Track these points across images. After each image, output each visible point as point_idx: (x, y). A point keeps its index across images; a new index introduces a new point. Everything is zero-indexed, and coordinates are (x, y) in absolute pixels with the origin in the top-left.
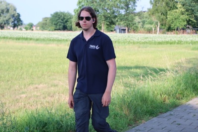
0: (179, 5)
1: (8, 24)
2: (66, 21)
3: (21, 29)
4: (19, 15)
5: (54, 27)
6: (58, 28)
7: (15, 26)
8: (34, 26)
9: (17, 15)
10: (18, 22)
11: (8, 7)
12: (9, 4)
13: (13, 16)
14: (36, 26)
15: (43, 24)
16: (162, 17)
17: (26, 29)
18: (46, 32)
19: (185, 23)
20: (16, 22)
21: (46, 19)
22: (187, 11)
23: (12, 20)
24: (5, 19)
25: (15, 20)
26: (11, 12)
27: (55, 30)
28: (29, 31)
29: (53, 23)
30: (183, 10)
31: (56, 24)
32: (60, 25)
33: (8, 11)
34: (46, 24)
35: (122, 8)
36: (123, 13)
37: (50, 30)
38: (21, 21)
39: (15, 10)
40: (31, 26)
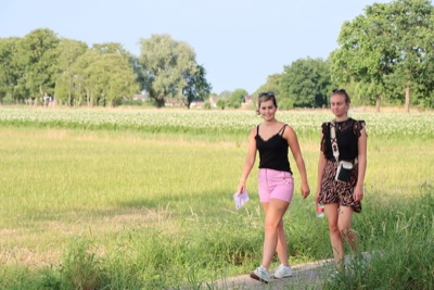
1: (175, 94)
2: (325, 84)
3: (208, 107)
4: (202, 71)
5: (291, 100)
6: (303, 100)
7: (191, 98)
8: (249, 98)
9: (195, 70)
10: (198, 87)
11: (175, 51)
12: (176, 45)
13: (187, 74)
14: (253, 98)
17: (222, 105)
20: (193, 88)
21: (275, 79)
23: (184, 83)
24: (167, 82)
25: (190, 84)
26: (182, 64)
27: (295, 106)
28: (227, 112)
29: (291, 89)
31: (297, 92)
32: (308, 94)
33: (174, 62)
37: (281, 109)
38: (206, 85)
39: (192, 58)
40: (240, 99)
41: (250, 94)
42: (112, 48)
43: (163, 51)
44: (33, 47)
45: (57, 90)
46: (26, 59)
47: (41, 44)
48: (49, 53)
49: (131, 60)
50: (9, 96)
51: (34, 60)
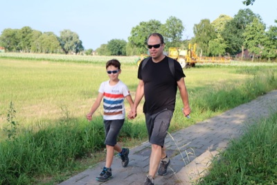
0: (219, 35)
1: (72, 50)
2: (121, 48)
3: (82, 54)
4: (81, 42)
5: (110, 53)
6: (114, 53)
7: (77, 51)
9: (79, 42)
10: (80, 48)
11: (72, 35)
12: (72, 33)
13: (76, 43)
14: (95, 52)
15: (101, 50)
16: (204, 45)
17: (87, 54)
18: (103, 57)
19: (224, 50)
20: (78, 48)
21: (103, 45)
22: (225, 40)
23: (75, 46)
24: (69, 45)
26: (74, 40)
27: (111, 55)
28: (89, 56)
29: (110, 49)
30: (222, 39)
31: (112, 50)
32: (116, 51)
33: (71, 39)
34: (104, 50)
35: (170, 36)
36: (171, 41)
38: (83, 47)
39: (78, 38)
40: (90, 52)
42: (50, 34)
43: (68, 35)
44: (23, 33)
45: (32, 48)
46: (21, 37)
47: (27, 31)
48: (29, 35)
49: (58, 38)
50: (14, 49)
51: (24, 37)
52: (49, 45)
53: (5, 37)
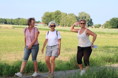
3: (92, 28)
4: (91, 20)
6: (114, 27)
7: (89, 26)
8: (101, 26)
9: (90, 20)
10: (90, 23)
11: (86, 15)
12: (86, 14)
13: (88, 20)
15: (106, 25)
17: (95, 27)
18: (107, 29)
20: (89, 24)
21: (107, 22)
23: (87, 22)
25: (89, 23)
27: (112, 28)
28: (97, 29)
29: (111, 24)
31: (113, 25)
32: (115, 25)
33: (85, 18)
34: (108, 25)
37: (109, 28)
38: (92, 23)
39: (89, 17)
40: (99, 26)
41: (102, 25)
42: (72, 15)
43: (83, 15)
44: (56, 14)
45: (60, 23)
46: (55, 17)
47: (58, 13)
48: (59, 15)
49: (76, 17)
51: (56, 17)
52: (71, 22)
53: (45, 17)
